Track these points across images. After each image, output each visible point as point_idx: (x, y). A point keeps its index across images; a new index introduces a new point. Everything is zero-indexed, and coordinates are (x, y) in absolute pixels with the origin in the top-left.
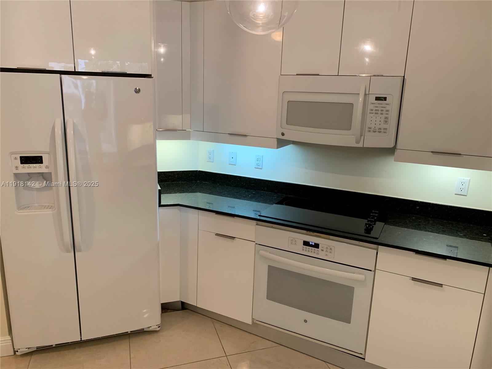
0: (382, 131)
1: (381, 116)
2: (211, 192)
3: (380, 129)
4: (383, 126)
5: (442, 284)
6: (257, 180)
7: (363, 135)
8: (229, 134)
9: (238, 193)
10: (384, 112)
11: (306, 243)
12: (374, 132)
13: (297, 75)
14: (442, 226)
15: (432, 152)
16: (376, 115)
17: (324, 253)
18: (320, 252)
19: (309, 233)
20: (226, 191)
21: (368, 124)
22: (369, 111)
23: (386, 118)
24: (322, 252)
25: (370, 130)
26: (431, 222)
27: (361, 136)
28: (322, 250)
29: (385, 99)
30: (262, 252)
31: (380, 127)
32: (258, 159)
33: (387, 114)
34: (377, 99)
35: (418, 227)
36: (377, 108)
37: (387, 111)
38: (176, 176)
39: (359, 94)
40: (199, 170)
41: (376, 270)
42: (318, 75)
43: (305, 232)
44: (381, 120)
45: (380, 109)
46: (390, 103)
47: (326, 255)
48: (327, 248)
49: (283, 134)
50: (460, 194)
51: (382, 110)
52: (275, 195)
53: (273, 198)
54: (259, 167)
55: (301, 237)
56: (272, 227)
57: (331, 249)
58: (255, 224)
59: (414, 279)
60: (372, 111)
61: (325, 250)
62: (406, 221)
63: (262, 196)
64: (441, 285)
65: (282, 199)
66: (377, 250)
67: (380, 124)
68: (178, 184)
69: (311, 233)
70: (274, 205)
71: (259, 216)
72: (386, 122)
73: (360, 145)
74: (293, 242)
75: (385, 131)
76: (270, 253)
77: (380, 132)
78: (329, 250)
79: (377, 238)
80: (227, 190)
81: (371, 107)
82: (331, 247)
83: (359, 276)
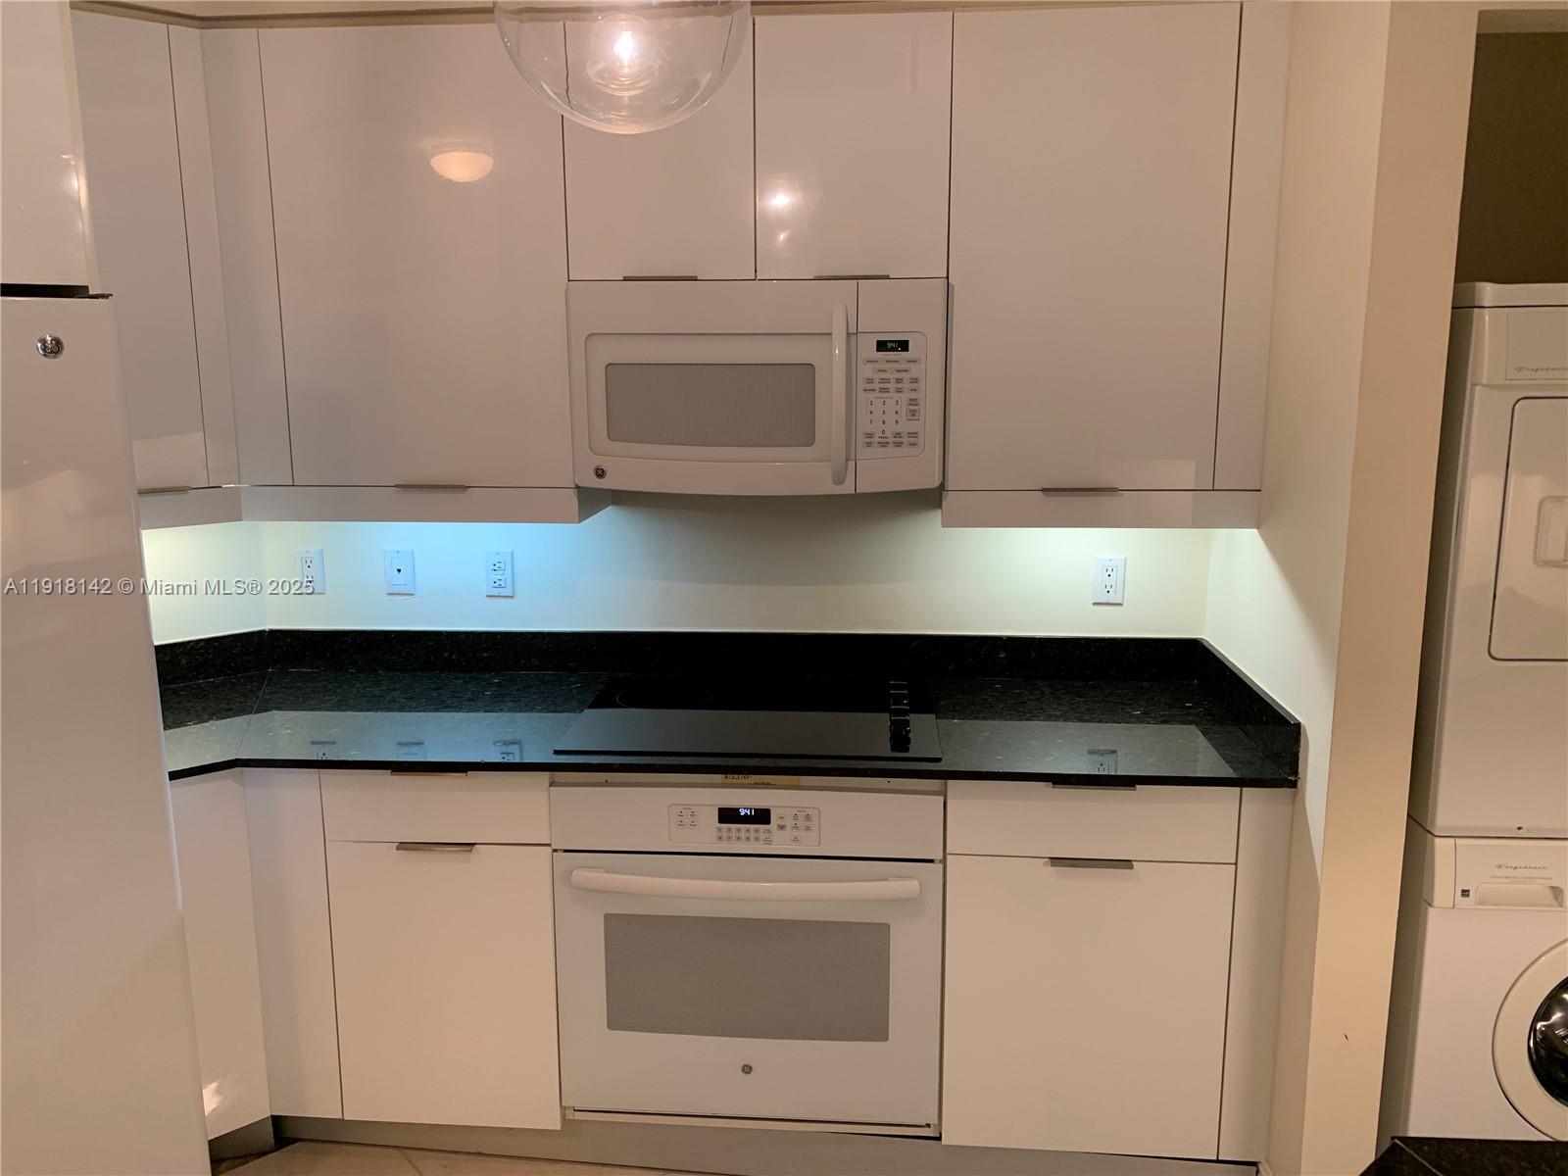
0: (905, 440)
1: (897, 396)
2: (339, 701)
3: (898, 435)
4: (906, 427)
5: (1130, 861)
6: (499, 637)
7: (853, 457)
8: (396, 486)
9: (442, 691)
10: (906, 385)
11: (728, 816)
12: (883, 445)
13: (626, 279)
14: (1079, 697)
15: (1043, 490)
16: (883, 395)
17: (788, 833)
18: (777, 835)
19: (738, 781)
20: (395, 690)
21: (863, 425)
22: (862, 385)
23: (913, 402)
24: (782, 832)
25: (869, 440)
26: (1047, 691)
27: (847, 460)
28: (782, 827)
29: (904, 346)
30: (579, 875)
31: (899, 429)
32: (498, 565)
33: (915, 390)
34: (882, 346)
35: (1021, 710)
36: (883, 375)
37: (915, 380)
38: (184, 662)
39: (831, 334)
40: (267, 627)
41: (948, 857)
42: (694, 279)
43: (718, 778)
44: (898, 408)
45: (893, 376)
46: (920, 359)
47: (796, 839)
48: (796, 817)
49: (600, 472)
50: (1105, 601)
51: (899, 381)
52: (572, 679)
53: (571, 690)
54: (500, 593)
55: (710, 796)
56: (607, 784)
57: (808, 818)
58: (547, 784)
59: (1055, 861)
60: (869, 385)
61: (789, 823)
62: (983, 697)
63: (531, 687)
64: (1127, 864)
65: (601, 687)
66: (944, 794)
67: (897, 422)
68: (196, 689)
69: (740, 779)
70: (586, 711)
71: (557, 752)
72: (913, 413)
73: (847, 488)
74: (686, 817)
75: (912, 440)
76: (607, 872)
77: (899, 445)
78: (801, 823)
79: (938, 760)
80: (397, 686)
81: (866, 371)
82: (809, 812)
83: (902, 884)
